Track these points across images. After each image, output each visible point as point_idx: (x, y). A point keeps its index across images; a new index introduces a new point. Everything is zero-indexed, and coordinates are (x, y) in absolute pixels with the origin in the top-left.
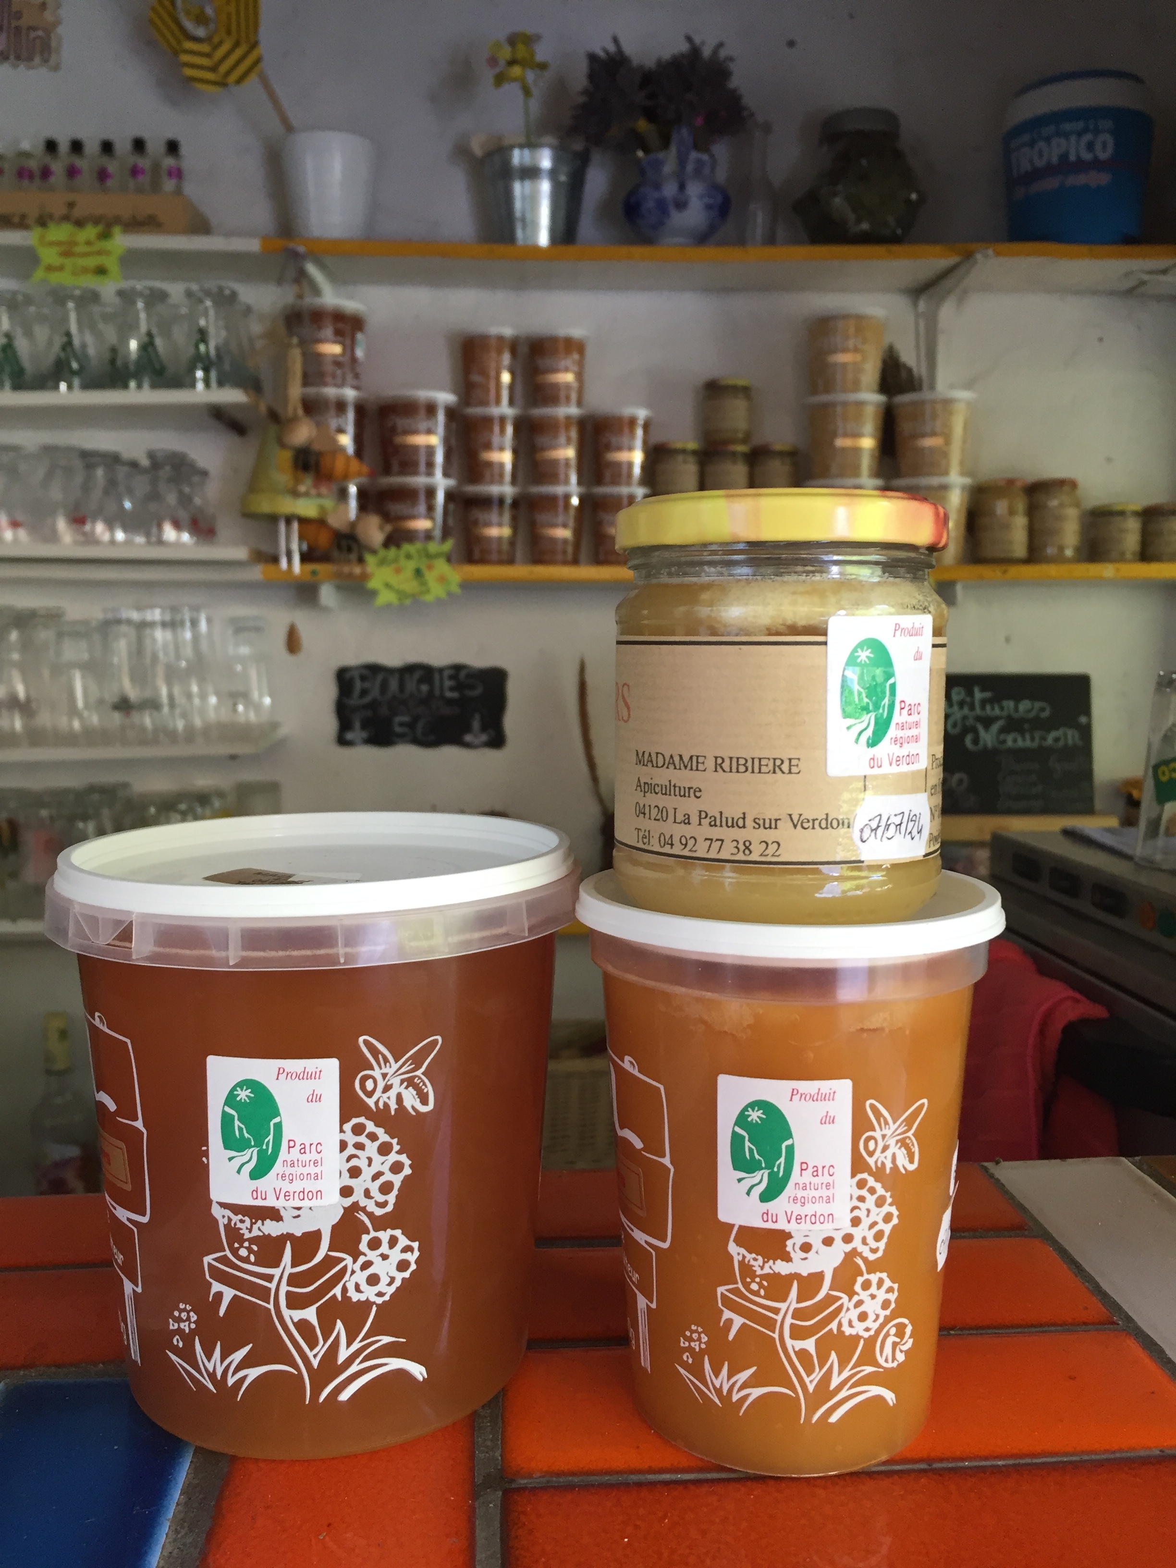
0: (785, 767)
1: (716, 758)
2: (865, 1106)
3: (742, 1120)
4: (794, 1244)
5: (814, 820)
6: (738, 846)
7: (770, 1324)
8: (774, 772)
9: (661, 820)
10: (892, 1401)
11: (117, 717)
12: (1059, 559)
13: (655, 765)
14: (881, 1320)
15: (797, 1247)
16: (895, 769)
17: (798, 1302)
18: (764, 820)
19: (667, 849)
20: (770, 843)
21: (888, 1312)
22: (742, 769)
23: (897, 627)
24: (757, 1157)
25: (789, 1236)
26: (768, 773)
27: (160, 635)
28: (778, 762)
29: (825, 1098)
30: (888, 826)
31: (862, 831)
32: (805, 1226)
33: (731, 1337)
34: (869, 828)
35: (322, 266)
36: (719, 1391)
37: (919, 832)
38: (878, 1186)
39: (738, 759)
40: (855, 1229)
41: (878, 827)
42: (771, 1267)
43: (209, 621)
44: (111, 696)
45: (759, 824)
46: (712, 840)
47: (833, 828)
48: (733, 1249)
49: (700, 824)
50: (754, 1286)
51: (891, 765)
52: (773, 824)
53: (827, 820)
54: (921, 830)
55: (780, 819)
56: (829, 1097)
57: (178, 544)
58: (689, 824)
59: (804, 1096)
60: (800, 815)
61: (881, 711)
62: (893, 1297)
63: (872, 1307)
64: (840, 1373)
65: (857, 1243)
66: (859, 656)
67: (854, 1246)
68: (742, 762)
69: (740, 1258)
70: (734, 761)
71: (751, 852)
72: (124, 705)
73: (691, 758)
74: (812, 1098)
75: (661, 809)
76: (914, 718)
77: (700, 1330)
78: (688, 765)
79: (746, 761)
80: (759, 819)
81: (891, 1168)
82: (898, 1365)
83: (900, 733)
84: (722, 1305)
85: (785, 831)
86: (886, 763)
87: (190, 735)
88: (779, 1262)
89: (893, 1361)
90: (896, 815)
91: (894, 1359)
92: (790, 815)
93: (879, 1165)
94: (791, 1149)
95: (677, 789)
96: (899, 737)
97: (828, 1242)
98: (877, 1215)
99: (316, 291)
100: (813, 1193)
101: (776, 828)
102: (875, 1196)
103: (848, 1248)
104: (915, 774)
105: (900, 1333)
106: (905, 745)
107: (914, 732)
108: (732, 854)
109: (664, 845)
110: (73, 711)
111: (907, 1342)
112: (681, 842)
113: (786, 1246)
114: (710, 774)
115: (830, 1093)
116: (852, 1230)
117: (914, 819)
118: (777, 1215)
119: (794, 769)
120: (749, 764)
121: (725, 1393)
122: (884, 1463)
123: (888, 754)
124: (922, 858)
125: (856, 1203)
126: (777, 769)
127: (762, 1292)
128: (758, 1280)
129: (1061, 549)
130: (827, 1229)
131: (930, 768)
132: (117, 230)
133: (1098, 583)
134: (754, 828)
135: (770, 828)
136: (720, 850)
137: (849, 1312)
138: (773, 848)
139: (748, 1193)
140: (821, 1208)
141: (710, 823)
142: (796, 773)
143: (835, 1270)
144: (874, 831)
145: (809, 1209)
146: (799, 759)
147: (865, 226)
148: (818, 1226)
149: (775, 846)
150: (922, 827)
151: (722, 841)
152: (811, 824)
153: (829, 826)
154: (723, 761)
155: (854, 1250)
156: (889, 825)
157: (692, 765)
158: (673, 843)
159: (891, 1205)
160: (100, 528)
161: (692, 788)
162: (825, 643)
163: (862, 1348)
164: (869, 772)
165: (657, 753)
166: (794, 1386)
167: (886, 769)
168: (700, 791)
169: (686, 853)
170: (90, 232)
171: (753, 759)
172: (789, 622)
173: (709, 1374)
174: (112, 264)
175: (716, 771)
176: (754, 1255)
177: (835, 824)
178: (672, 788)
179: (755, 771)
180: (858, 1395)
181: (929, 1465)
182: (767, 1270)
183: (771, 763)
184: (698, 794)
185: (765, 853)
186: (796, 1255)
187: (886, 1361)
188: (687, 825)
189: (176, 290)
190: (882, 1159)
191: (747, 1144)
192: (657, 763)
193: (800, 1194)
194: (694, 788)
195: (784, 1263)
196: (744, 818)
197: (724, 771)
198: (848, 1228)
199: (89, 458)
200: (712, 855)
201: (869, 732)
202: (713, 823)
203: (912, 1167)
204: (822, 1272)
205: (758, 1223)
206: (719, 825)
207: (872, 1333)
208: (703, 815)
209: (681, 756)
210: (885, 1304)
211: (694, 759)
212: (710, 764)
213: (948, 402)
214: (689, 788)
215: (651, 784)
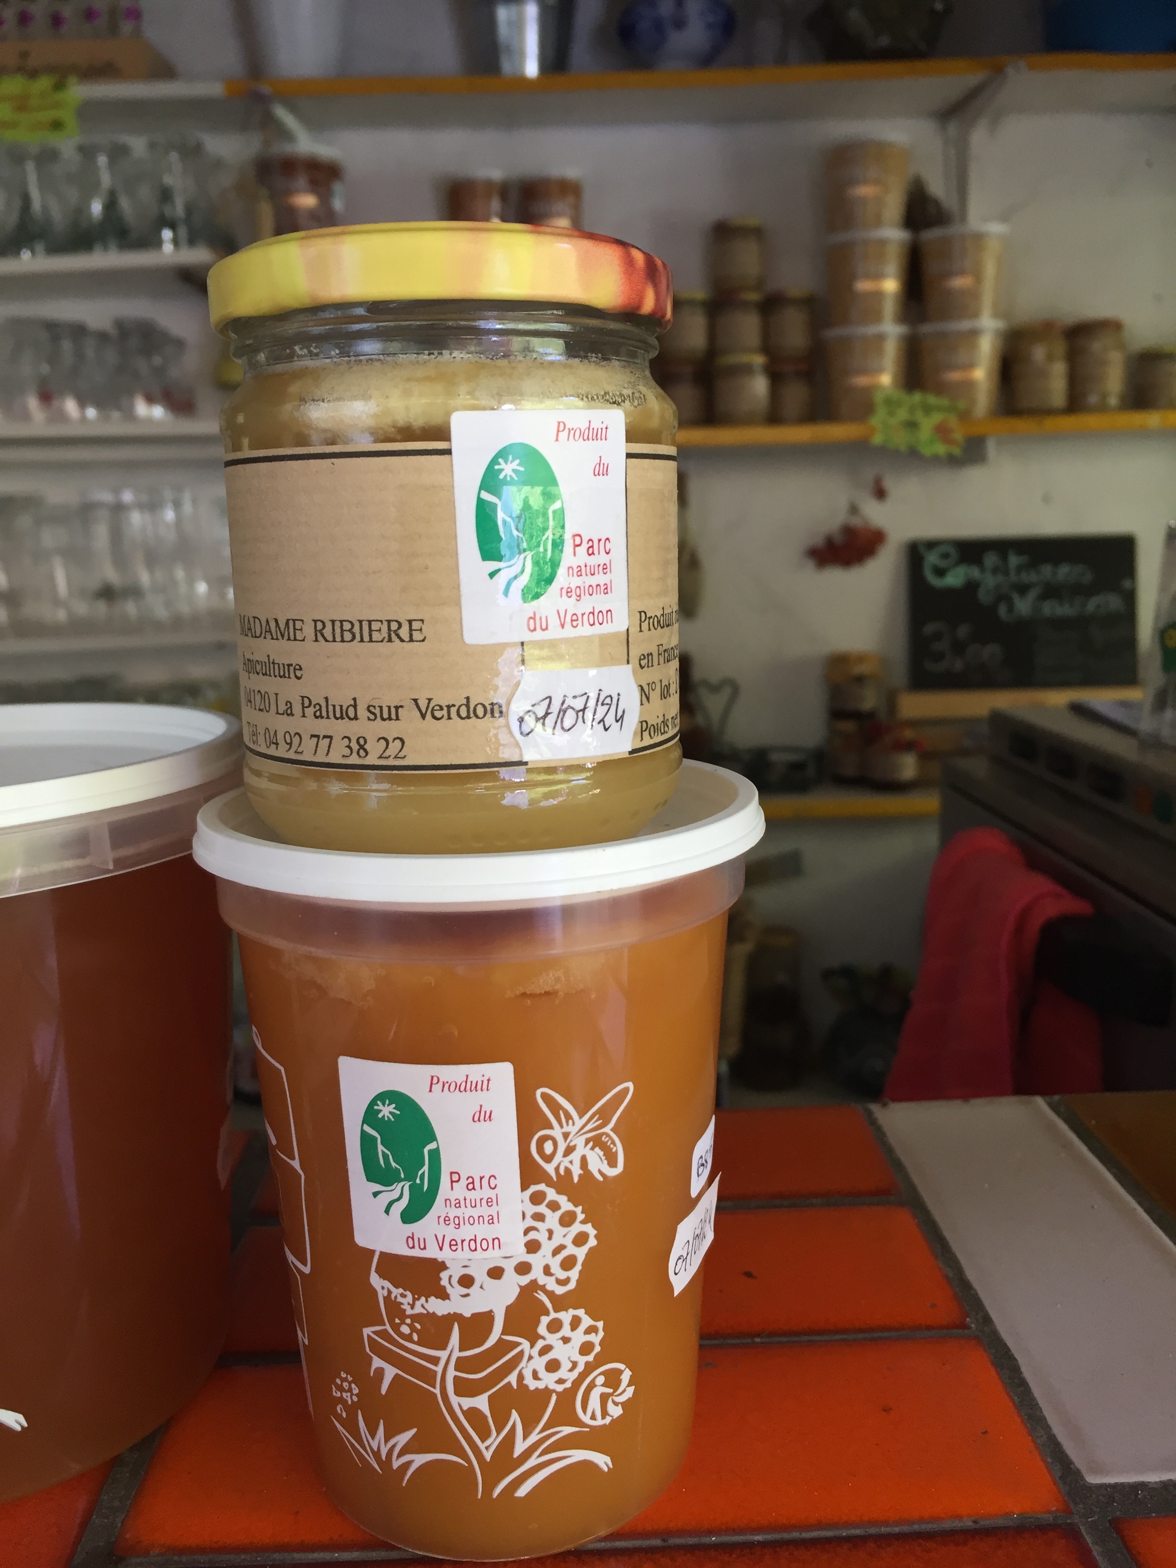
0: (404, 632)
1: (315, 621)
2: (535, 1094)
3: (370, 1116)
4: (450, 1277)
5: (449, 707)
6: (351, 745)
7: (429, 1377)
8: (390, 640)
9: (265, 710)
10: (607, 1465)
11: (101, 608)
12: (1102, 408)
13: (254, 635)
14: (580, 1368)
15: (455, 1281)
16: (569, 632)
17: (461, 1350)
18: (381, 707)
19: (272, 751)
20: (390, 740)
21: (590, 1358)
22: (348, 636)
23: (561, 427)
24: (394, 1164)
25: (443, 1266)
26: (382, 641)
27: (136, 518)
28: (394, 626)
29: (476, 1087)
30: (563, 712)
31: (521, 720)
32: (463, 1255)
33: (384, 1390)
34: (533, 717)
35: (293, 109)
36: (377, 1454)
37: (619, 719)
38: (563, 1200)
39: (341, 622)
40: (531, 1256)
41: (547, 714)
42: (423, 1306)
43: (194, 501)
44: (94, 583)
45: (376, 713)
46: (318, 736)
47: (477, 717)
48: (375, 1280)
49: (304, 716)
50: (405, 1330)
51: (563, 626)
52: (393, 714)
53: (467, 705)
54: (622, 717)
55: (402, 707)
56: (484, 1086)
57: (150, 420)
58: (293, 715)
59: (447, 1086)
60: (430, 700)
61: (541, 549)
62: (596, 1339)
63: (565, 1353)
64: (525, 1437)
65: (536, 1273)
66: (501, 470)
67: (533, 1278)
68: (347, 626)
69: (386, 1293)
70: (338, 624)
71: (367, 753)
72: (107, 593)
73: (288, 621)
74: (458, 1087)
75: (263, 694)
76: (601, 558)
77: (350, 1379)
78: (284, 633)
79: (352, 625)
80: (374, 707)
81: (580, 1176)
82: (612, 1420)
83: (575, 582)
84: (370, 1351)
85: (410, 720)
86: (554, 622)
87: (178, 623)
88: (432, 1299)
89: (603, 1418)
90: (575, 697)
91: (604, 1413)
92: (415, 700)
93: (562, 1172)
94: (435, 1155)
95: (276, 666)
96: (573, 586)
97: (496, 1273)
98: (565, 1236)
99: (286, 135)
100: (470, 1212)
101: (397, 719)
102: (559, 1214)
103: (525, 1280)
104: (604, 640)
105: (613, 1379)
106: (585, 598)
107: (600, 579)
108: (344, 756)
109: (270, 745)
110: (56, 602)
111: (624, 1391)
112: (286, 742)
113: (440, 1279)
114: (309, 644)
115: (483, 1081)
116: (530, 1258)
117: (607, 701)
118: (424, 1239)
119: (417, 636)
120: (357, 629)
121: (384, 1457)
122: (605, 1539)
123: (558, 611)
124: (627, 755)
125: (530, 1222)
126: (393, 635)
127: (415, 1337)
128: (408, 1321)
129: (1104, 396)
130: (493, 1257)
131: (634, 630)
132: (72, 80)
133: (1143, 434)
134: (369, 719)
135: (390, 719)
136: (328, 751)
137: (532, 1361)
138: (395, 746)
139: (387, 1211)
140: (482, 1231)
141: (315, 712)
142: (420, 641)
143: (508, 1309)
144: (542, 721)
145: (466, 1232)
146: (422, 621)
147: (884, 41)
148: (479, 1254)
149: (398, 743)
150: (624, 712)
151: (331, 737)
152: (445, 712)
153: (472, 715)
154: (324, 626)
155: (534, 1282)
156: (565, 712)
157: (289, 634)
158: (279, 742)
159: (583, 1222)
160: (71, 406)
161: (291, 665)
162: (448, 452)
163: (555, 1404)
164: (527, 637)
165: (254, 618)
166: (465, 1452)
167: (554, 632)
168: (301, 669)
169: (291, 755)
170: (44, 83)
171: (361, 622)
172: (401, 423)
173: (365, 1433)
174: (68, 116)
175: (316, 640)
176: (401, 1290)
177: (480, 711)
178: (272, 666)
179: (365, 640)
180: (556, 1461)
181: (664, 1540)
182: (418, 1309)
183: (385, 627)
184: (298, 673)
185: (384, 755)
186: (455, 1291)
187: (593, 1417)
188: (291, 717)
189: (138, 145)
190: (566, 1162)
191: (380, 1148)
192: (255, 633)
193: (453, 1212)
194: (294, 665)
195: (439, 1300)
196: (355, 706)
197: (326, 641)
198: (520, 1254)
199: (53, 328)
200: (320, 758)
201: (525, 579)
202: (318, 714)
203: (612, 1172)
204: (491, 1311)
205: (403, 1250)
206: (326, 717)
207: (568, 1385)
208: (306, 703)
209: (276, 620)
210: (586, 1348)
211: (291, 623)
212: (308, 630)
213: (979, 238)
214: (289, 665)
215: (253, 660)
